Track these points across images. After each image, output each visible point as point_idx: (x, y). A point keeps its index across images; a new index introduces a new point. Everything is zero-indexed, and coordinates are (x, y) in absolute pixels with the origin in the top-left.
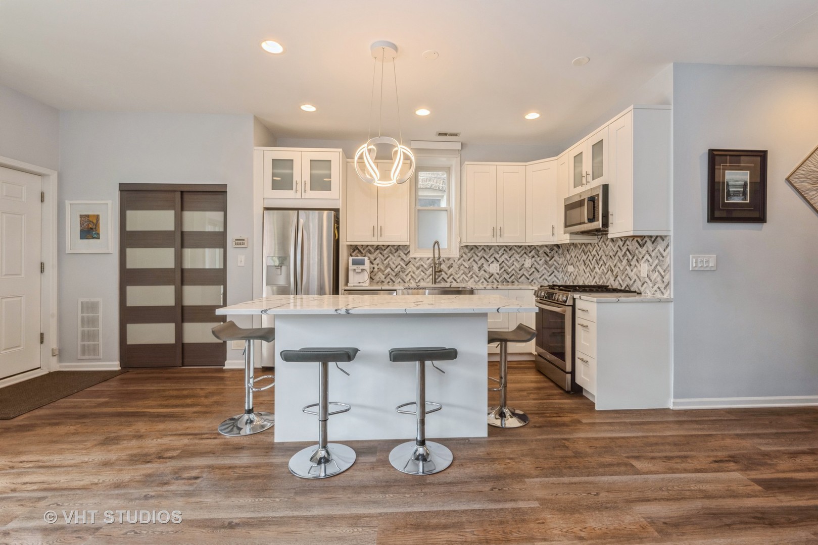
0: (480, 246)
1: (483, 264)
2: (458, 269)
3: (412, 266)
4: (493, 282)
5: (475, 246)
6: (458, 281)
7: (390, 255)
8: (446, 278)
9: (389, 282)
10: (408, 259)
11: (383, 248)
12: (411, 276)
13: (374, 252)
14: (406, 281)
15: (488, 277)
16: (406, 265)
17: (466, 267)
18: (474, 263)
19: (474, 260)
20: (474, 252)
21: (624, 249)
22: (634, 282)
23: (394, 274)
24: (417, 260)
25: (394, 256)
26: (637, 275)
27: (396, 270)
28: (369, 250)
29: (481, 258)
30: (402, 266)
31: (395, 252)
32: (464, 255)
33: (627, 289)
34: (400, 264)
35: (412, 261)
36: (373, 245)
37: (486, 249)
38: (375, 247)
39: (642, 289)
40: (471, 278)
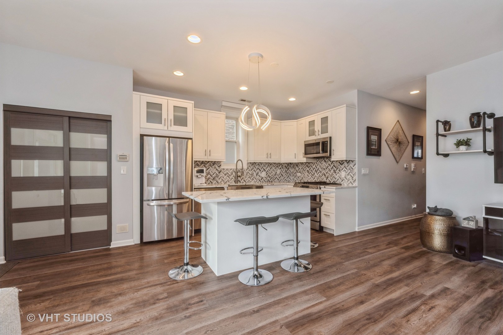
0: (257, 163)
1: (258, 172)
2: (246, 175)
3: (222, 173)
4: (263, 182)
5: (255, 163)
6: (246, 181)
7: (210, 167)
8: (240, 180)
9: (209, 183)
10: (220, 169)
11: (206, 163)
12: (222, 179)
13: (201, 165)
14: (219, 182)
15: (261, 179)
16: (219, 173)
17: (250, 174)
18: (254, 171)
19: (254, 170)
20: (254, 166)
21: (332, 165)
22: (338, 180)
23: (212, 178)
24: (225, 170)
25: (212, 168)
26: (339, 177)
27: (213, 176)
28: (197, 164)
29: (257, 169)
30: (216, 173)
31: (213, 165)
32: (249, 167)
33: (334, 183)
34: (215, 172)
35: (222, 170)
36: (200, 161)
37: (259, 164)
38: (201, 162)
39: (342, 183)
40: (253, 180)
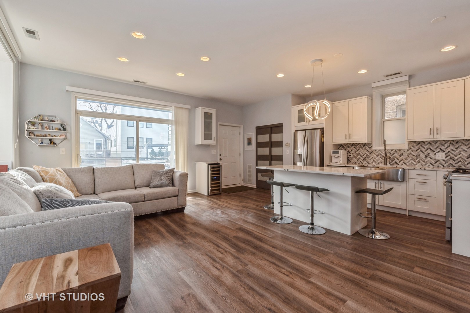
0: (427, 141)
1: (429, 153)
2: (407, 157)
3: (374, 154)
4: (439, 166)
5: (423, 142)
6: (408, 164)
7: (360, 148)
8: (398, 162)
9: (359, 163)
10: (371, 150)
11: (356, 145)
12: (373, 160)
13: (351, 147)
14: (370, 163)
15: (434, 162)
16: (370, 154)
17: (414, 156)
18: (421, 152)
19: (421, 151)
20: (421, 146)
23: (362, 159)
24: (377, 151)
25: (363, 149)
27: (363, 157)
28: (348, 146)
29: (427, 149)
30: (367, 154)
31: (363, 147)
32: (412, 147)
34: (366, 153)
35: (373, 151)
36: (350, 144)
37: (432, 143)
38: (351, 144)
40: (418, 163)
